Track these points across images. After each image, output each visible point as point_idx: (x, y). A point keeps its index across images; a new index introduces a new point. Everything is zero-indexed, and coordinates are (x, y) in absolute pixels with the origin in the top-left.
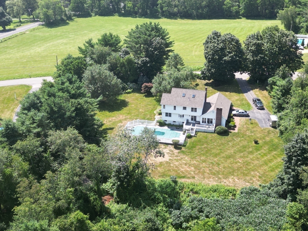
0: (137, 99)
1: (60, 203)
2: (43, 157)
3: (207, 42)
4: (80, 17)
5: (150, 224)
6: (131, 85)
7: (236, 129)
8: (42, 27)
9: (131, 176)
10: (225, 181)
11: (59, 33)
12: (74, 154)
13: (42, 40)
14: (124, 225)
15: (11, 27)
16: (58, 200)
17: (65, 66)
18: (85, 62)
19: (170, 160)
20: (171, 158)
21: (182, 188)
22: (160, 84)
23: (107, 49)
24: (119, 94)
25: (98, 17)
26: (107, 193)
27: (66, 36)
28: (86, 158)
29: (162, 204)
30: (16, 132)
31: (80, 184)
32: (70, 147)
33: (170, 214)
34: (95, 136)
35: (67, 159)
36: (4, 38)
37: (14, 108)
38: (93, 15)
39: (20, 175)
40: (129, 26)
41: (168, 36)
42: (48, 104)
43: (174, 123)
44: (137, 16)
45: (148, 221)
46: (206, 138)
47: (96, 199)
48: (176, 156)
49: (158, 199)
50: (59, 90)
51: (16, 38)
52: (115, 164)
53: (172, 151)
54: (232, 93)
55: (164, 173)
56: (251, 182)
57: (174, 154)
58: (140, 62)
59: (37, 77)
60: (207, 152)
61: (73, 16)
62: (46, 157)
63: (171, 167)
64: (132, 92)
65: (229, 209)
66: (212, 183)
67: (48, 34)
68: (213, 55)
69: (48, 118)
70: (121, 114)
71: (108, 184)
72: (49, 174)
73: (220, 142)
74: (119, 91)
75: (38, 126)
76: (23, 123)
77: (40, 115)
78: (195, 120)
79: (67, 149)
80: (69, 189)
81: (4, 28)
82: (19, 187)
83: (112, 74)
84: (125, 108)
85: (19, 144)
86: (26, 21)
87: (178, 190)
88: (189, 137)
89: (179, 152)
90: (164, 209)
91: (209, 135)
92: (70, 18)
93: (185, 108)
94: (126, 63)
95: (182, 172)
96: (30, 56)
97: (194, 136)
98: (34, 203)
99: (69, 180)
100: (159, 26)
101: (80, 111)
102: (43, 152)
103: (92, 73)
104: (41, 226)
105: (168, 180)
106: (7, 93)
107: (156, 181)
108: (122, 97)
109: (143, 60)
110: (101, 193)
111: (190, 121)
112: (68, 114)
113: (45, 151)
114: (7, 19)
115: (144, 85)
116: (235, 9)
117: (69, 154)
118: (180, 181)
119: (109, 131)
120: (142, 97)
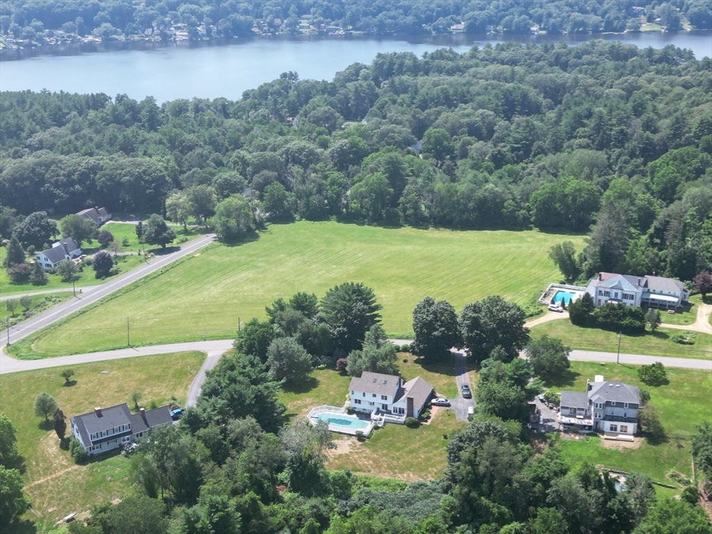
0: (330, 378)
1: (237, 484)
2: (222, 444)
3: (416, 312)
4: (278, 223)
5: (315, 510)
6: (325, 360)
7: (429, 421)
8: (220, 244)
9: (304, 467)
10: (399, 475)
11: (244, 257)
12: (251, 443)
13: (219, 271)
14: (293, 509)
15: (175, 243)
16: (236, 482)
17: (248, 334)
18: (271, 331)
19: (350, 452)
20: (352, 450)
21: (355, 481)
22: (355, 361)
23: (298, 313)
24: (310, 371)
25: (304, 223)
26: (282, 483)
27: (252, 264)
28: (263, 447)
29: (332, 495)
30: (198, 418)
31: (256, 472)
32: (248, 435)
33: (338, 503)
34: (275, 424)
35: (245, 448)
36: (165, 267)
37: (187, 385)
38: (297, 219)
39: (202, 461)
40: (348, 243)
41: (373, 299)
42: (229, 391)
43: (364, 411)
44: (367, 220)
45: (313, 507)
46: (394, 429)
47: (270, 486)
48: (358, 449)
49: (329, 490)
50: (240, 373)
51: (181, 266)
52: (289, 454)
53: (355, 443)
54: (442, 375)
55: (340, 465)
56: (425, 477)
57: (355, 446)
58: (336, 333)
59: (213, 340)
60: (390, 446)
61: (265, 222)
62: (225, 445)
63: (349, 459)
64: (326, 368)
65: (392, 501)
66: (386, 477)
67: (227, 259)
68: (421, 328)
69: (228, 406)
70: (308, 397)
71: (283, 473)
72: (229, 460)
73: (407, 435)
74: (309, 367)
75: (219, 413)
76: (205, 410)
77: (221, 402)
78: (386, 409)
79: (245, 438)
80: (245, 475)
81: (164, 246)
82: (204, 470)
83: (301, 348)
84: (314, 390)
85: (201, 432)
86: (194, 229)
87: (350, 482)
88: (376, 428)
89: (361, 445)
90: (334, 499)
91: (398, 427)
92: (261, 225)
93: (374, 396)
94: (320, 333)
95: (359, 465)
96: (203, 304)
97: (382, 427)
98: (215, 483)
99: (245, 467)
100: (363, 287)
101: (260, 398)
102: (222, 439)
103: (278, 347)
104: (222, 500)
105: (342, 472)
106: (178, 363)
107: (331, 473)
108: (312, 375)
109: (340, 331)
110: (274, 481)
111: (381, 409)
112: (247, 402)
113: (224, 439)
114: (169, 234)
115: (339, 361)
116: (523, 214)
117: (247, 443)
118: (354, 474)
119: (291, 418)
120: (337, 375)
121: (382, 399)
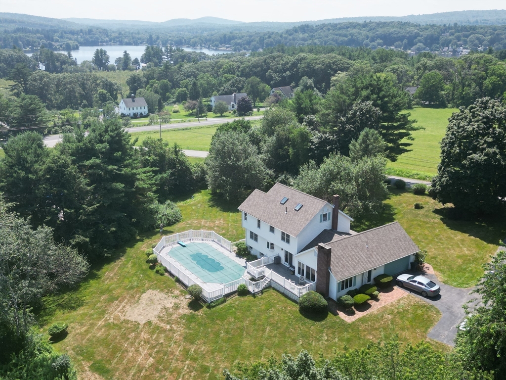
7: (359, 315)
46: (270, 307)
78: (291, 263)
89: (183, 316)
91: (282, 305)
93: (272, 229)
111: (283, 261)
121: (283, 239)
